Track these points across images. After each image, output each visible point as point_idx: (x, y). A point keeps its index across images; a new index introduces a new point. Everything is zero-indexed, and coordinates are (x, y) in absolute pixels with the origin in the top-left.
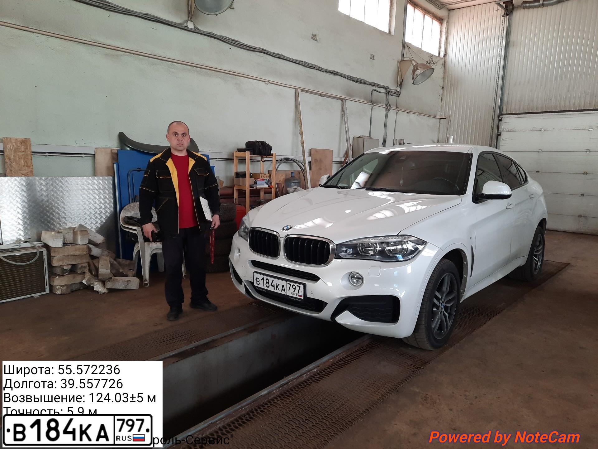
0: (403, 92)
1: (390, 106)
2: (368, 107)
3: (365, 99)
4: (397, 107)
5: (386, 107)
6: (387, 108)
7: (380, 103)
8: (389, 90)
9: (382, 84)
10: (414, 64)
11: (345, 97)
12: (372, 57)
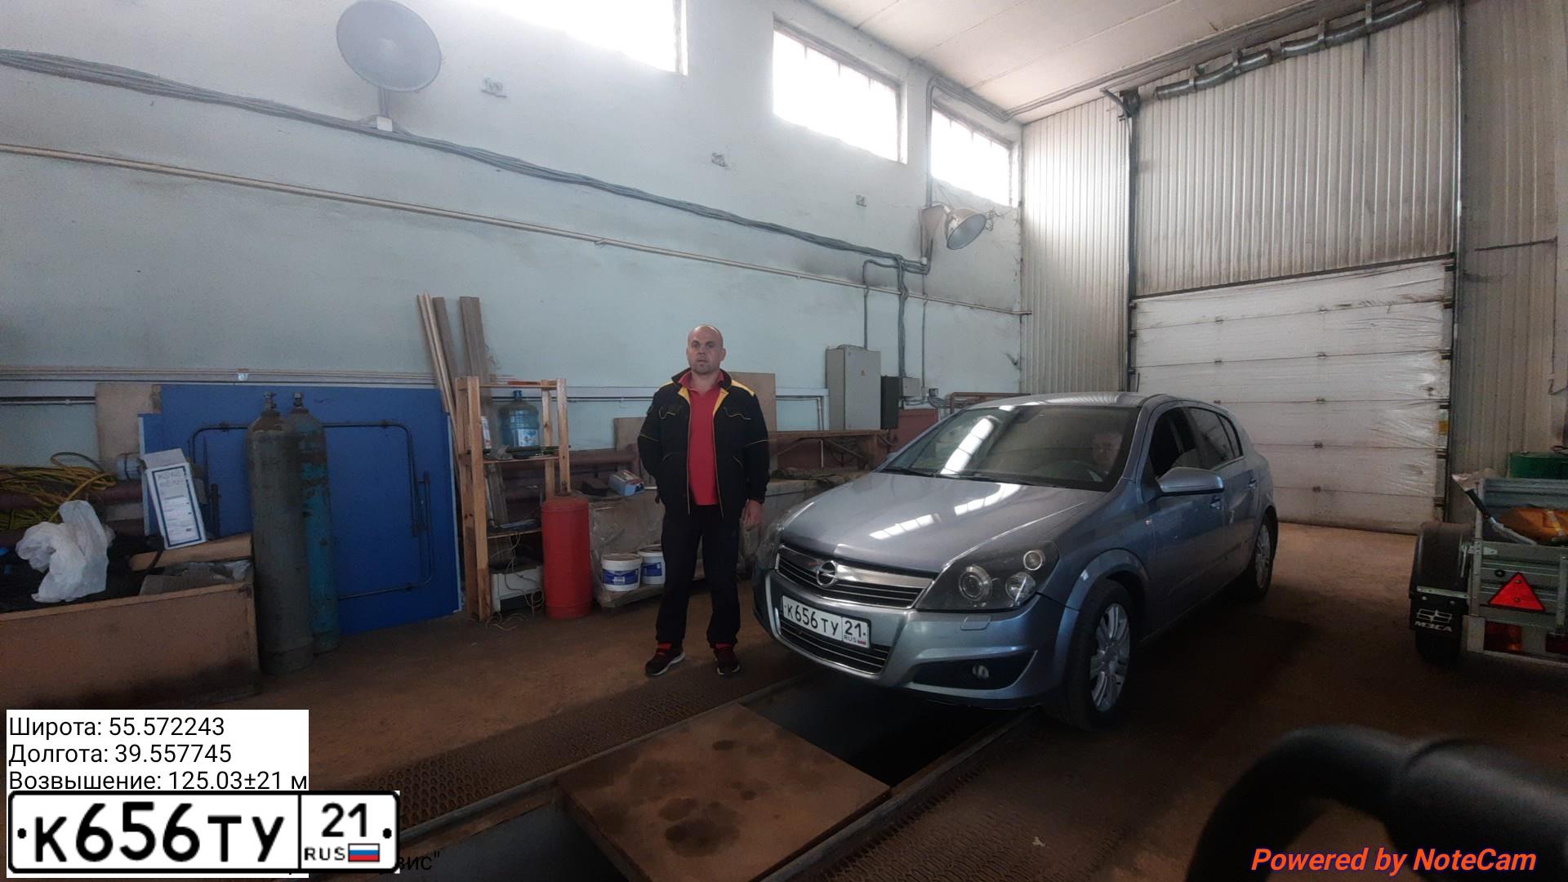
0: (937, 267)
1: (906, 290)
2: (857, 292)
3: (849, 279)
4: (924, 294)
5: (899, 293)
6: (900, 295)
7: (886, 286)
8: (902, 262)
9: (885, 250)
10: (949, 211)
11: (800, 272)
12: (860, 201)
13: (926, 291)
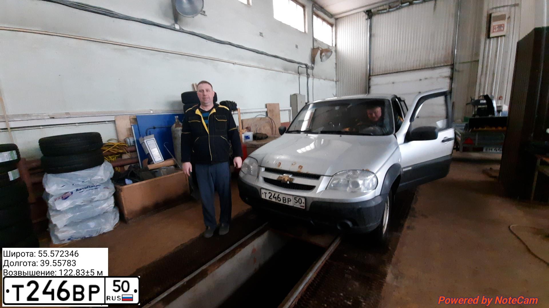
0: (316, 67)
1: (309, 75)
2: (297, 76)
3: (295, 72)
7: (304, 74)
8: (308, 66)
9: (303, 62)
10: (321, 49)
11: (283, 71)
12: (297, 47)
13: (313, 75)
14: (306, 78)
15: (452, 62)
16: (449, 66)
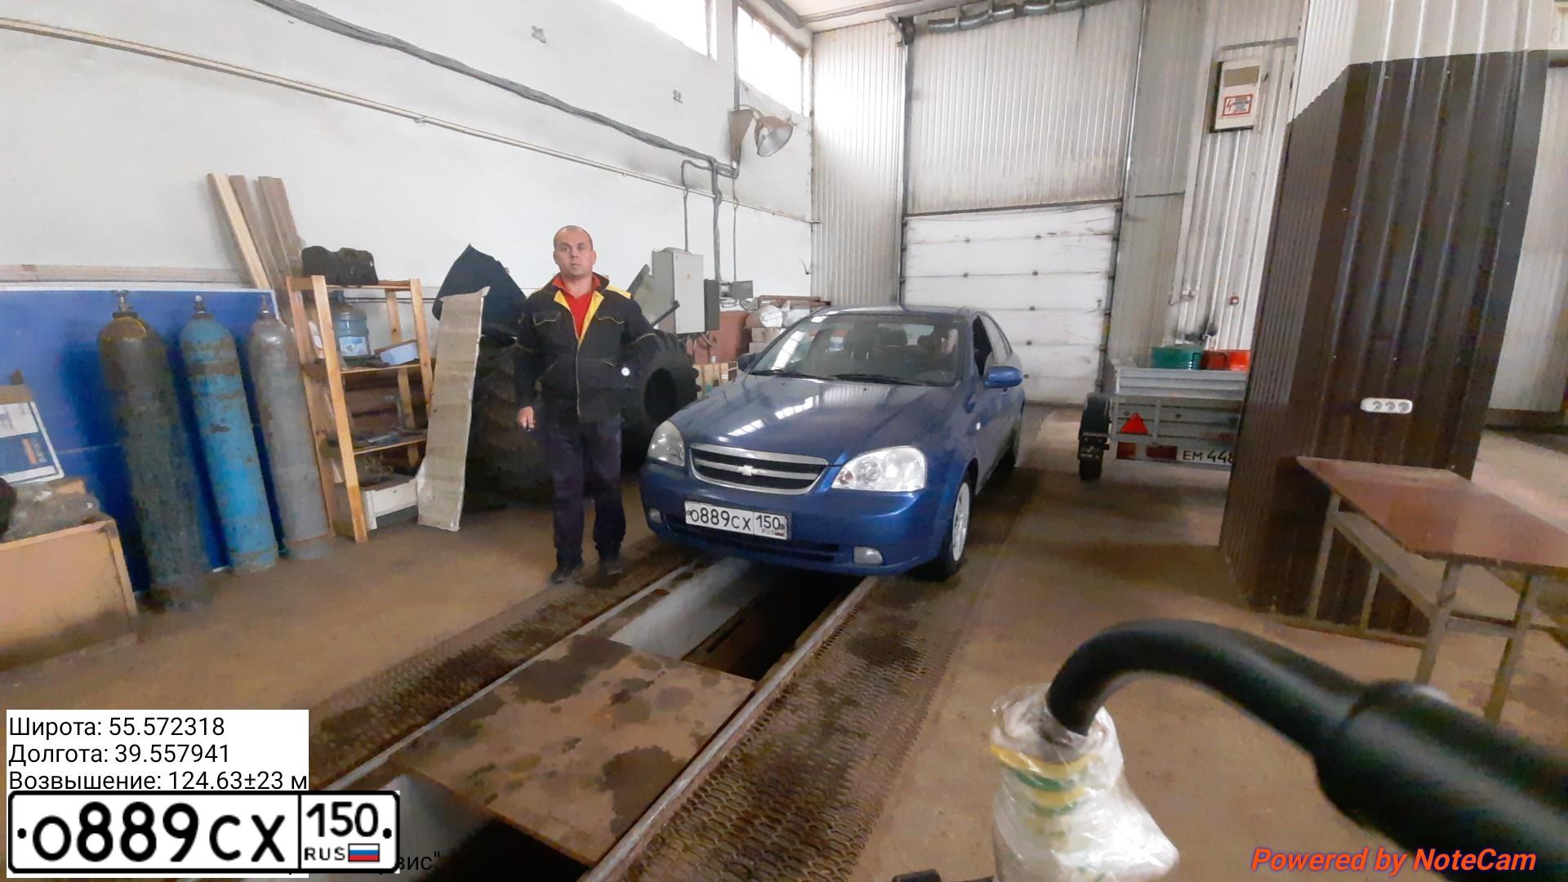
0: (743, 171)
1: (720, 193)
2: (677, 193)
4: (734, 197)
5: (714, 196)
6: (715, 199)
7: (702, 188)
8: (716, 164)
9: (702, 151)
10: (758, 117)
11: (627, 169)
12: (677, 97)
13: (736, 196)
14: (709, 203)
15: (1119, 193)
16: (1112, 204)
